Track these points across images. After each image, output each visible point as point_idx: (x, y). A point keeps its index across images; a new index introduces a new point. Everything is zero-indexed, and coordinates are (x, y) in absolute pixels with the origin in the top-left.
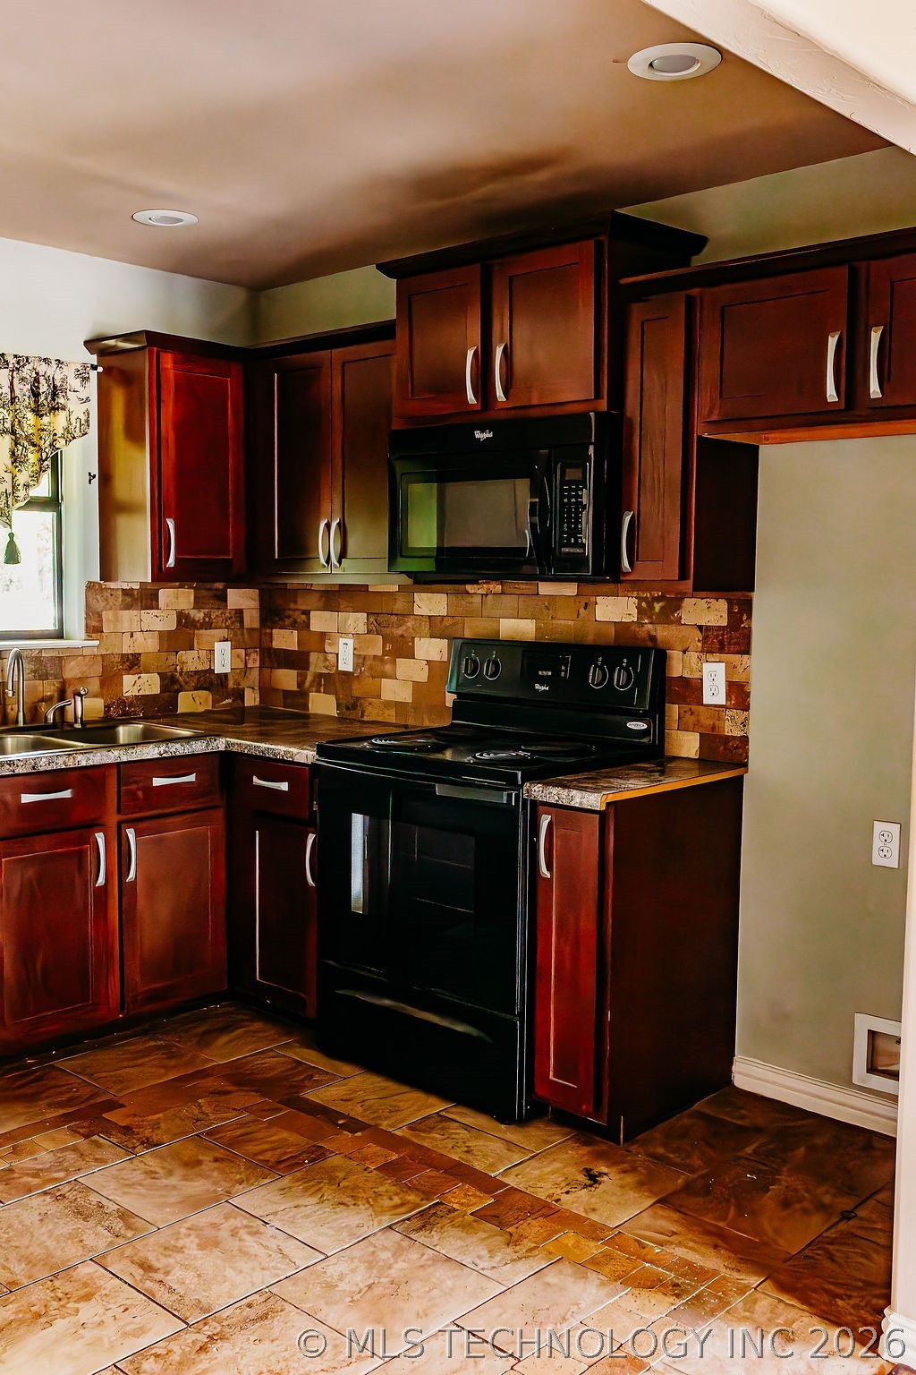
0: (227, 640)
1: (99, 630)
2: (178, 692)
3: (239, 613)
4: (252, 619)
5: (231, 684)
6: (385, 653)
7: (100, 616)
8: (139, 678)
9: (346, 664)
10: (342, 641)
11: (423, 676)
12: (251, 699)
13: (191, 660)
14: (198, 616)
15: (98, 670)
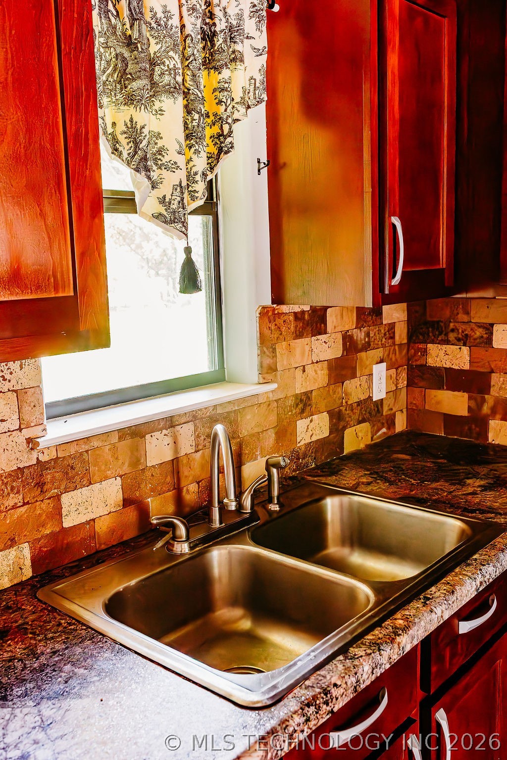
0: (381, 361)
1: (272, 369)
2: (344, 428)
3: (392, 326)
4: (401, 334)
5: (385, 411)
7: (274, 351)
8: (311, 421)
13: (354, 389)
14: (359, 335)
15: (273, 418)
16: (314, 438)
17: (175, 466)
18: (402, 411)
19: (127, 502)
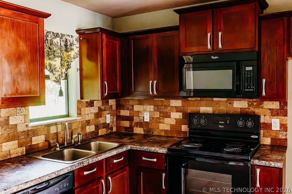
0: (109, 114)
1: (80, 114)
2: (99, 129)
5: (110, 126)
6: (160, 116)
7: (81, 110)
8: (90, 127)
9: (147, 119)
10: (145, 113)
11: (174, 123)
12: (114, 129)
13: (101, 120)
14: (103, 108)
15: (80, 125)
16: (91, 131)
17: (57, 134)
18: (115, 126)
19: (46, 141)
